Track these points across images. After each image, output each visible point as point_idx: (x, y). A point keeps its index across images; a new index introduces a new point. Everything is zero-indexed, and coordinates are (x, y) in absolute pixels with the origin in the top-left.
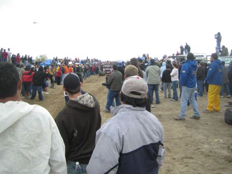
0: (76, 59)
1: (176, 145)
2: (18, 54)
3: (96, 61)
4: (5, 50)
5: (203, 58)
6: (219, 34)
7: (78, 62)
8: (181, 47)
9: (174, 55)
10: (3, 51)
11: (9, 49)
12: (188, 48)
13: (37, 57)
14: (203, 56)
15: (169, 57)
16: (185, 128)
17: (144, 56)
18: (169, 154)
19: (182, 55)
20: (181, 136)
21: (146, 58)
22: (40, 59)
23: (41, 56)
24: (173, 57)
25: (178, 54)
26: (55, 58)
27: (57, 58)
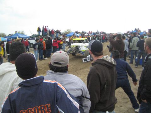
0: (90, 32)
2: (53, 29)
3: (103, 33)
7: (91, 34)
10: (44, 27)
11: (47, 26)
13: (65, 31)
17: (136, 29)
21: (137, 31)
22: (67, 32)
23: (68, 30)
27: (77, 31)
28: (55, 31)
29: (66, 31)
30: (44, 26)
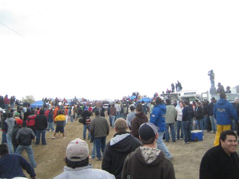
0: (65, 99)
2: (7, 96)
3: (85, 100)
5: (195, 95)
6: (212, 71)
8: (173, 85)
12: (179, 86)
13: (23, 98)
14: (195, 93)
15: (161, 95)
17: (134, 94)
21: (137, 97)
22: (26, 100)
23: (27, 97)
24: (163, 95)
25: (169, 92)
26: (45, 98)
29: (25, 98)
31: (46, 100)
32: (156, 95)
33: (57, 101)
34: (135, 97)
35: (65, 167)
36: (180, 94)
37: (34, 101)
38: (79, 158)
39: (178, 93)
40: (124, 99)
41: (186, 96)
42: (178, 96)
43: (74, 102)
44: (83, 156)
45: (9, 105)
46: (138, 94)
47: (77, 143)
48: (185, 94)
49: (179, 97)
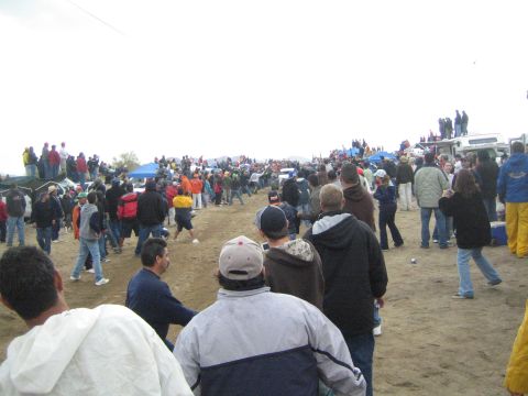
0: (201, 160)
1: (500, 344)
2: (81, 155)
3: (249, 161)
4: (53, 147)
5: (494, 144)
9: (423, 140)
10: (50, 149)
11: (63, 145)
13: (115, 159)
14: (495, 140)
15: (417, 146)
16: (507, 308)
17: (356, 144)
18: (491, 366)
19: (445, 140)
20: (504, 325)
21: (362, 151)
22: (122, 163)
23: (124, 156)
24: (422, 145)
26: (160, 158)
28: (87, 160)
29: (119, 159)
30: (46, 145)
31: (163, 162)
32: (405, 146)
33: (186, 163)
34: (358, 150)
35: (221, 290)
36: (458, 144)
37: (137, 165)
38: (244, 273)
39: (456, 140)
40: (332, 156)
41: (474, 146)
42: (456, 146)
43: (225, 165)
44: (251, 269)
45: (88, 175)
46: (365, 144)
47: (241, 243)
48: (470, 142)
49: (458, 149)
